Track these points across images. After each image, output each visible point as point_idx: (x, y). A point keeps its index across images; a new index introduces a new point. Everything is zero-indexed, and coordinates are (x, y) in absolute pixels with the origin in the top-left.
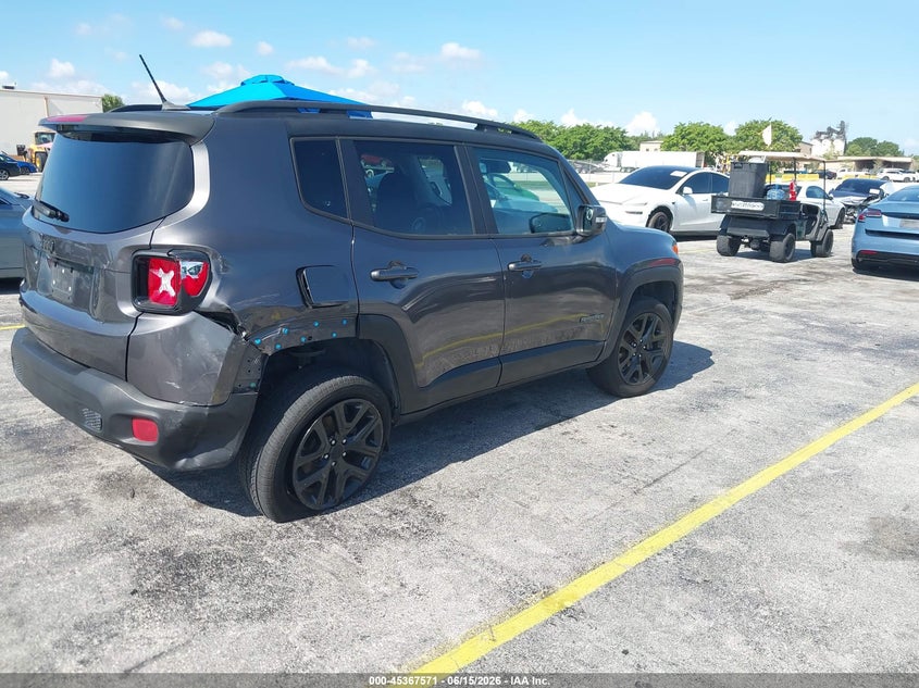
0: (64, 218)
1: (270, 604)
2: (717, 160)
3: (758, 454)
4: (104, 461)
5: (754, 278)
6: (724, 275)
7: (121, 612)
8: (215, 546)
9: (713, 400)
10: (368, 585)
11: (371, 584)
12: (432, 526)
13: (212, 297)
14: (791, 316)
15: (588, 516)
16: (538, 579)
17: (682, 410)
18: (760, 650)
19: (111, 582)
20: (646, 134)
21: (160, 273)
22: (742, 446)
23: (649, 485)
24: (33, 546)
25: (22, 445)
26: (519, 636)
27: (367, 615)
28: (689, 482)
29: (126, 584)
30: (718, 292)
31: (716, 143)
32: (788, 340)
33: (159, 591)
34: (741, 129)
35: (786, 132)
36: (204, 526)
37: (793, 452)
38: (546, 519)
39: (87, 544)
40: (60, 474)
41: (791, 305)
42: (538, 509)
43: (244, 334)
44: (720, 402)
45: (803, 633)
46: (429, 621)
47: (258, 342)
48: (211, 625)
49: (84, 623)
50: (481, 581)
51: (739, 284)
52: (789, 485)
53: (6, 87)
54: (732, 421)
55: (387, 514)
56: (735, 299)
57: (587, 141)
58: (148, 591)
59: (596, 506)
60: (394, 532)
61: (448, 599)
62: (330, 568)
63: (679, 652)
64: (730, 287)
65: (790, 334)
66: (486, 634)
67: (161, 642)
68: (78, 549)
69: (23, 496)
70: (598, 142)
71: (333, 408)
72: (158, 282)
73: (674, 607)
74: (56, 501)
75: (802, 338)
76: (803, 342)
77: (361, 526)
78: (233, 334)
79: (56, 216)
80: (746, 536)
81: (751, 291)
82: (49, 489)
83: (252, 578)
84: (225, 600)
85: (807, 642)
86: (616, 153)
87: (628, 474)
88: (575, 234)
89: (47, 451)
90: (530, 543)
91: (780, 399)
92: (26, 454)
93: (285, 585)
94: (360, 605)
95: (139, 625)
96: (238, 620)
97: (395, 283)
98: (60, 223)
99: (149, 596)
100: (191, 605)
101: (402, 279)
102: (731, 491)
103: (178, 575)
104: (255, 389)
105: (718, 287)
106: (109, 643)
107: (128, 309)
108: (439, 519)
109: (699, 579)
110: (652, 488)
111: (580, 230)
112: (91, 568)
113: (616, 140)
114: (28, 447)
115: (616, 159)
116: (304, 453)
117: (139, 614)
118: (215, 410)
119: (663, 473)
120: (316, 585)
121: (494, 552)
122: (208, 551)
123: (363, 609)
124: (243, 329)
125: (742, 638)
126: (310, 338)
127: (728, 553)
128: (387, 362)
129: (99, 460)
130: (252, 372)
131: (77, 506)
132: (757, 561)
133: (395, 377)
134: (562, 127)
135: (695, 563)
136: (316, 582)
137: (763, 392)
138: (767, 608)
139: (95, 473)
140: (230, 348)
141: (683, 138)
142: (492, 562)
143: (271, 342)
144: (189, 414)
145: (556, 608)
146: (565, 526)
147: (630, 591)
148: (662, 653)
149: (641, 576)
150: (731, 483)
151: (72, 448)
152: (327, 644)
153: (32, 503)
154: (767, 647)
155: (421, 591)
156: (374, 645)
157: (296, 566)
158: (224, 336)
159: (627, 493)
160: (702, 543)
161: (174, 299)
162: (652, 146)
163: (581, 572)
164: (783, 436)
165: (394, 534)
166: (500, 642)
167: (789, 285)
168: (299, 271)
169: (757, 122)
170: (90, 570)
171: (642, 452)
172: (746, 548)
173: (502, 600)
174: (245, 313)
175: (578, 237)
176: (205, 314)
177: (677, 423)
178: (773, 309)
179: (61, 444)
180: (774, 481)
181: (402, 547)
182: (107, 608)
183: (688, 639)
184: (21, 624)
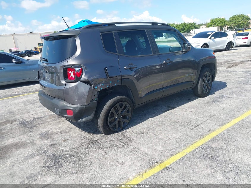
0: (47, 61)
1: (79, 169)
2: (224, 28)
3: (231, 115)
4: (42, 129)
5: (234, 61)
6: (224, 61)
7: (39, 173)
8: (67, 152)
9: (218, 99)
10: (108, 162)
11: (109, 162)
12: (129, 143)
13: (84, 77)
14: (246, 72)
15: (176, 138)
16: (158, 158)
17: (208, 103)
18: (228, 179)
19: (38, 164)
20: (202, 23)
21: (70, 72)
22: (226, 113)
23: (196, 127)
24: (20, 154)
25: (23, 126)
26: (151, 176)
27: (106, 171)
28: (209, 125)
29: (42, 164)
30: (222, 66)
31: (224, 23)
32: (244, 79)
33: (50, 166)
34: (231, 18)
35: (245, 17)
36: (65, 146)
37: (243, 114)
38: (163, 139)
39: (34, 153)
40: (30, 134)
41: (245, 68)
42: (161, 137)
43: (92, 86)
44: (220, 100)
45: (243, 173)
46: (124, 173)
47: (96, 88)
48: (62, 176)
49: (29, 176)
50: (141, 159)
51: (229, 64)
52: (241, 124)
53: (31, 33)
54: (224, 106)
55: (116, 140)
56: (228, 68)
57: (185, 28)
58: (47, 166)
59: (179, 134)
60: (118, 145)
61: (131, 165)
62: (98, 157)
63: (201, 180)
64: (226, 65)
65: (245, 77)
66: (141, 176)
67: (48, 181)
68: (31, 155)
69: (20, 141)
70: (188, 27)
71: (116, 105)
72: (70, 74)
73: (200, 166)
74: (28, 141)
75: (249, 78)
76: (249, 79)
77: (108, 144)
78: (89, 86)
79: (45, 61)
80: (226, 141)
81: (233, 65)
82: (27, 138)
83: (76, 161)
84: (67, 168)
85: (244, 175)
86: (193, 30)
87: (190, 124)
88: (183, 51)
89: (28, 127)
90: (158, 147)
91: (240, 97)
92: (23, 129)
93: (84, 163)
94: (105, 168)
95: (43, 176)
96: (70, 174)
97: (131, 69)
98: (46, 62)
99: (47, 168)
100: (58, 170)
101: (133, 68)
102: (222, 127)
103: (56, 161)
104: (97, 100)
105: (222, 65)
106: (34, 182)
107: (63, 82)
108: (131, 141)
109: (209, 156)
110: (197, 128)
111: (184, 50)
112: (34, 160)
113: (193, 26)
114: (24, 127)
115: (193, 32)
116: (110, 118)
117: (44, 173)
118: (87, 106)
119: (200, 123)
120: (93, 163)
121: (146, 150)
122: (65, 154)
123: (106, 169)
124: (92, 85)
125: (222, 175)
126: (109, 86)
127: (220, 147)
128: (130, 91)
129: (41, 129)
130: (95, 96)
131: (33, 143)
132: (229, 149)
133: (133, 95)
134: (177, 24)
135: (208, 151)
136: (93, 162)
137: (235, 96)
138: (231, 165)
139: (39, 133)
140: (89, 90)
141: (214, 23)
142: (145, 153)
143: (100, 88)
144: (80, 108)
145: (163, 167)
146: (169, 141)
147: (187, 161)
148: (195, 181)
149: (191, 156)
150: (222, 125)
151: (35, 126)
152: (94, 181)
153: (22, 142)
154: (231, 178)
155: (123, 163)
156: (107, 180)
157: (88, 157)
158: (88, 87)
159: (189, 130)
160: (211, 144)
161: (74, 78)
162: (204, 27)
163: (172, 155)
164: (240, 109)
165: (118, 146)
166: (145, 178)
167: (245, 62)
168: (105, 68)
169: (235, 15)
170: (33, 161)
171: (195, 117)
172: (226, 145)
173: (147, 165)
174: (92, 80)
175: (183, 52)
176: (83, 82)
177: (206, 107)
178: (239, 70)
179: (32, 125)
180: (236, 123)
181: (119, 150)
182: (36, 171)
183: (204, 176)
184: (13, 177)
